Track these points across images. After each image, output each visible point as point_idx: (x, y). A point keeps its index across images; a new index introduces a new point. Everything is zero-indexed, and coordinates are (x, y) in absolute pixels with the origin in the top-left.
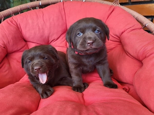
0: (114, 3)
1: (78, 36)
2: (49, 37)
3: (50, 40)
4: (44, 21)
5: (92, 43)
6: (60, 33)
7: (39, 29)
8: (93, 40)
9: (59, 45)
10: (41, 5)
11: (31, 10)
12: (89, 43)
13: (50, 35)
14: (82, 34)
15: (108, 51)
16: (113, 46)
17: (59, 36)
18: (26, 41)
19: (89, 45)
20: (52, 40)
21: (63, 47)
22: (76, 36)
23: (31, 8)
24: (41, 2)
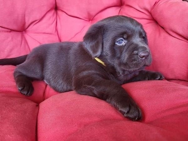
2: (25, 16)
3: (26, 21)
6: (45, 9)
9: (44, 31)
13: (26, 12)
17: (42, 15)
20: (30, 21)
21: (51, 34)
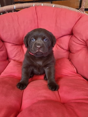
0: (80, 10)
1: (32, 41)
4: (19, 24)
5: (40, 48)
7: (15, 31)
8: (41, 46)
10: (15, 9)
11: (6, 13)
12: (38, 48)
14: (35, 40)
15: (74, 52)
16: (79, 48)
18: (3, 41)
19: (37, 49)
22: (31, 40)
23: (6, 11)
24: (16, 6)
